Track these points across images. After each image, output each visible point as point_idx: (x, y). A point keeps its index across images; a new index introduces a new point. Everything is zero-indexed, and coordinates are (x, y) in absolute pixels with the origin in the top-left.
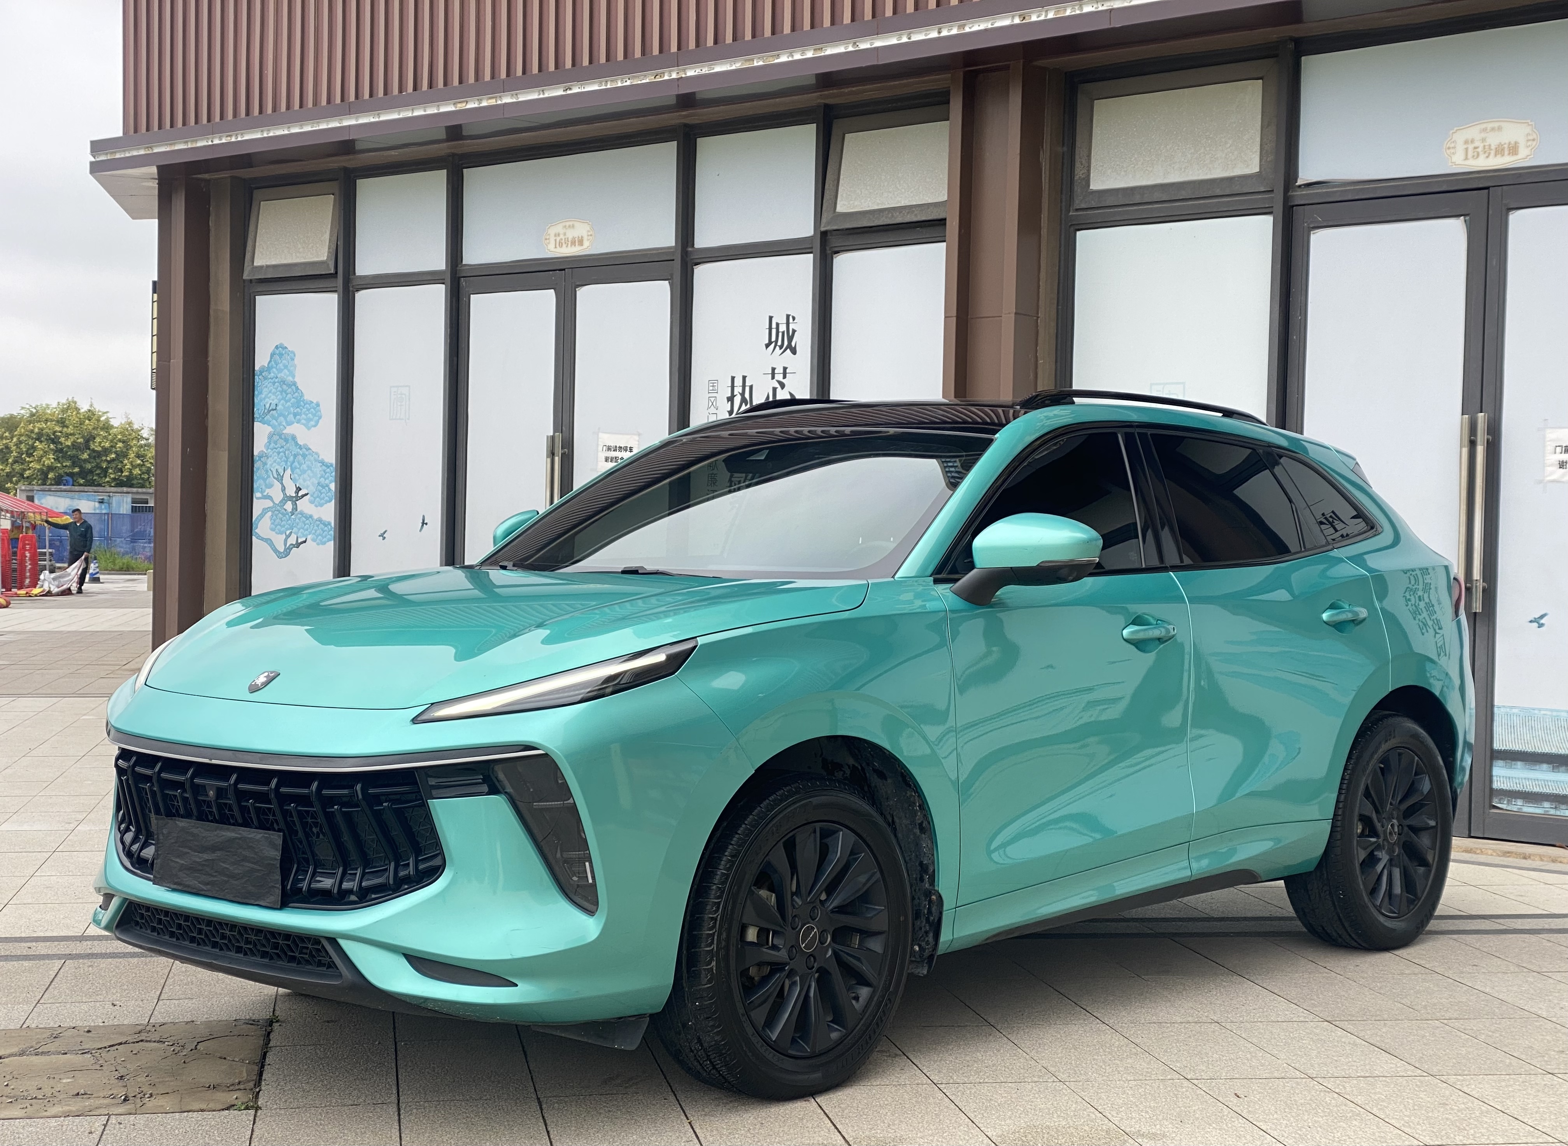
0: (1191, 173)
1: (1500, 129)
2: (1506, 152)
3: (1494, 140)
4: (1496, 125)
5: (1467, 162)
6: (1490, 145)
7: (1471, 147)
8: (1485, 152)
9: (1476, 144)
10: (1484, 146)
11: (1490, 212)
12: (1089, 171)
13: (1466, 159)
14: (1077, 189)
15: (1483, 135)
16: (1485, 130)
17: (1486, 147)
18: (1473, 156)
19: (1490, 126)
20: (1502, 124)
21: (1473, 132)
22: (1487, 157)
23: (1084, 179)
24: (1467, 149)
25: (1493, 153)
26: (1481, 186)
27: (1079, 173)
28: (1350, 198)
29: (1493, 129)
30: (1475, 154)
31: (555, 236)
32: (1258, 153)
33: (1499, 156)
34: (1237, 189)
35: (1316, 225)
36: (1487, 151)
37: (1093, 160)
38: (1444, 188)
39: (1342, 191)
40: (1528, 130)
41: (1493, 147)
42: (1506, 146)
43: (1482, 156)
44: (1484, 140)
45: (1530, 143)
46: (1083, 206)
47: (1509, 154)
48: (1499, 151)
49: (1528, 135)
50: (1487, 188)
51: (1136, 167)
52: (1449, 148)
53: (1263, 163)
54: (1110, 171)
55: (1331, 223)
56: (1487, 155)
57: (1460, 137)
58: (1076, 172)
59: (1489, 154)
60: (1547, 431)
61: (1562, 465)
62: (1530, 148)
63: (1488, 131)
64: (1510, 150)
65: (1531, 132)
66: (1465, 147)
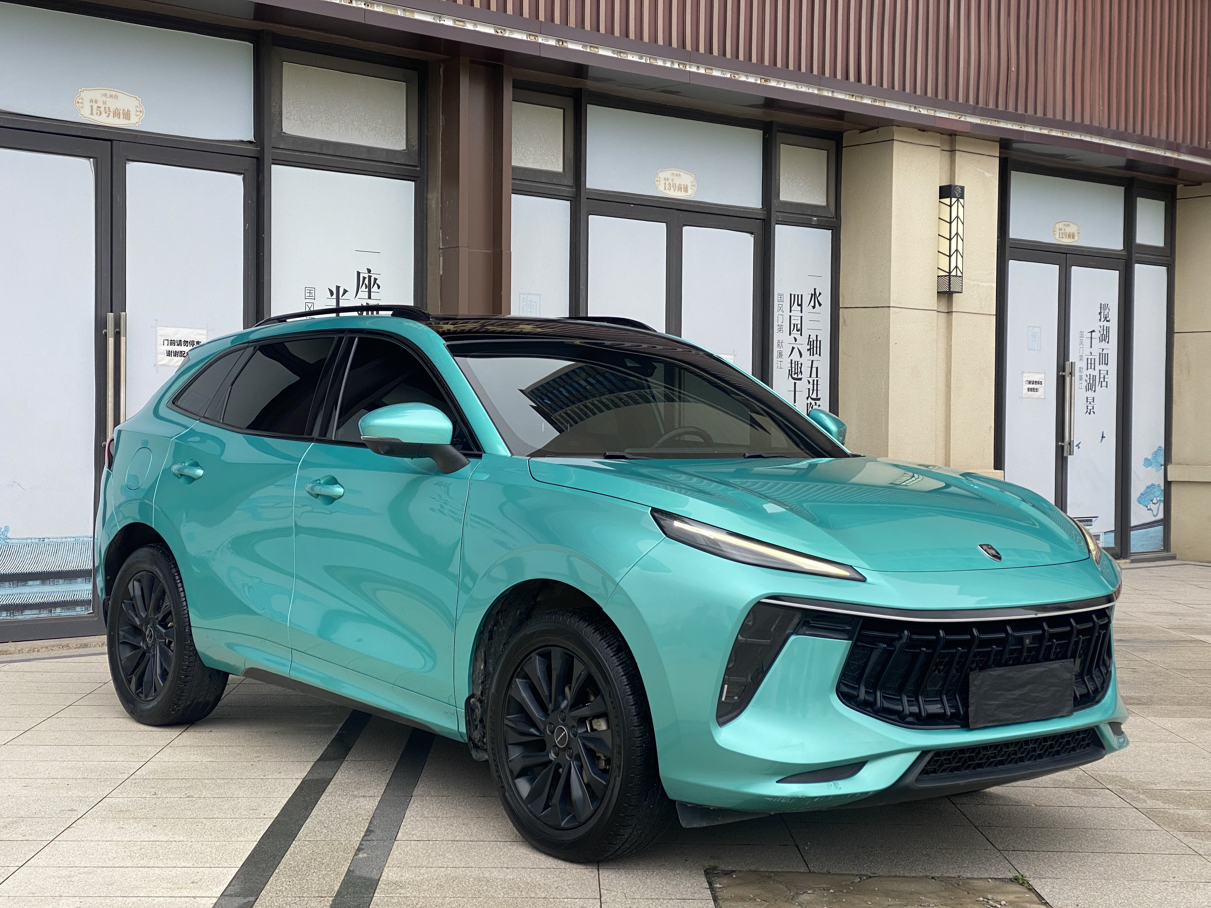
1: (116, 97)
2: (122, 116)
3: (112, 104)
4: (114, 93)
5: (92, 117)
6: (109, 108)
7: (95, 105)
8: (106, 112)
9: (100, 104)
10: (105, 107)
11: (114, 158)
13: (92, 114)
15: (104, 99)
16: (105, 95)
17: (107, 108)
18: (97, 113)
19: (109, 93)
20: (117, 93)
21: (97, 94)
22: (108, 116)
24: (92, 106)
25: (112, 114)
26: (107, 138)
29: (111, 96)
30: (98, 111)
33: (116, 118)
36: (107, 111)
38: (79, 134)
40: (137, 103)
41: (112, 110)
42: (121, 112)
43: (104, 115)
44: (105, 103)
45: (138, 113)
47: (124, 118)
48: (117, 114)
49: (137, 107)
50: (111, 140)
52: (78, 102)
56: (107, 115)
57: (87, 95)
59: (109, 114)
60: (158, 328)
61: (169, 354)
62: (139, 117)
63: (107, 96)
64: (124, 115)
65: (139, 105)
66: (91, 104)
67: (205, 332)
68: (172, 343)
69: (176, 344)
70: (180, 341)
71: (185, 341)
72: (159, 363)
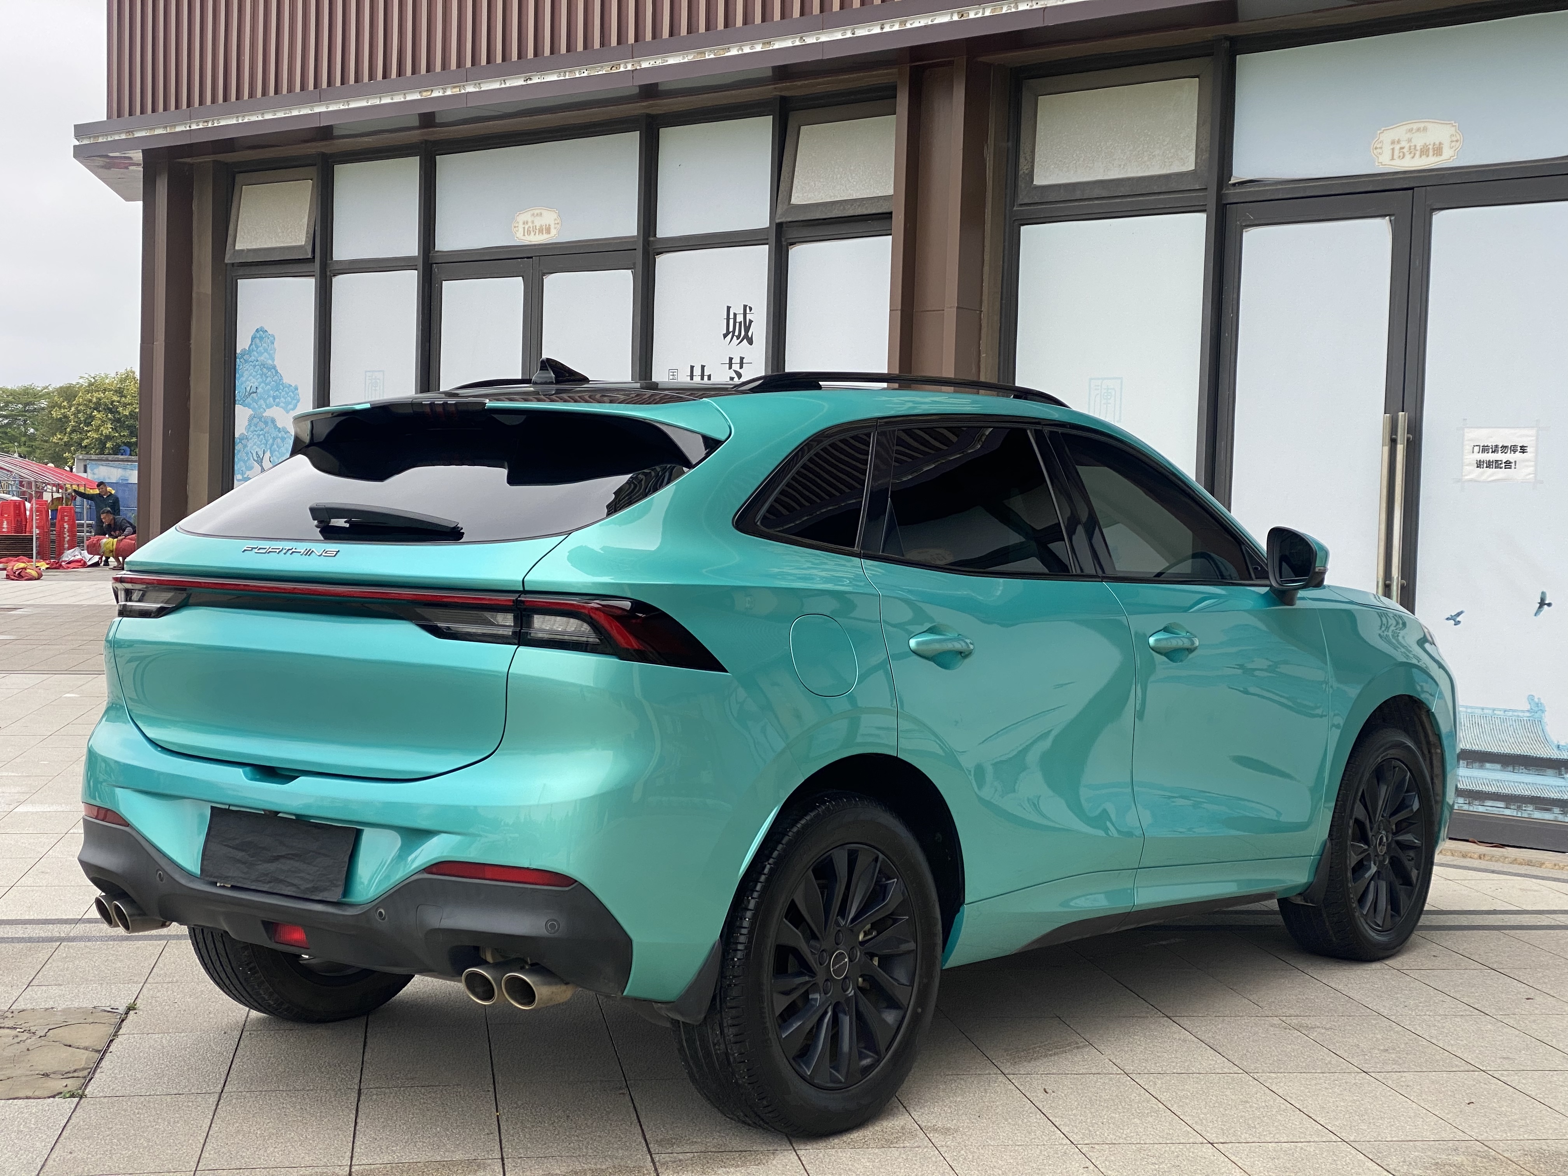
0: (1129, 170)
1: (1425, 129)
2: (1431, 153)
3: (1419, 141)
4: (1422, 125)
5: (1393, 163)
6: (1415, 146)
7: (1397, 147)
8: (1410, 153)
9: (1403, 144)
10: (1410, 147)
11: (1414, 213)
12: (1033, 167)
13: (1393, 159)
14: (1022, 184)
15: (1409, 135)
16: (1411, 130)
17: (1412, 147)
18: (1400, 157)
19: (1415, 126)
20: (1426, 124)
21: (1399, 132)
22: (1413, 157)
23: (1027, 174)
24: (1393, 149)
25: (1418, 153)
26: (1407, 186)
27: (1023, 168)
28: (1280, 197)
29: (1418, 130)
30: (1401, 154)
31: (524, 223)
32: (1194, 151)
33: (1424, 157)
34: (1174, 186)
35: (1248, 223)
36: (1412, 150)
37: (1037, 155)
39: (1273, 189)
40: (1452, 131)
41: (1418, 148)
42: (1431, 147)
44: (1410, 140)
45: (1453, 144)
46: (1026, 201)
47: (1433, 155)
48: (1424, 151)
49: (1452, 135)
50: (1412, 188)
51: (1078, 163)
52: (1376, 148)
53: (1199, 161)
54: (1052, 167)
55: (1262, 222)
56: (1412, 155)
57: (1387, 136)
58: (1020, 168)
59: (1415, 154)
60: (1466, 430)
61: (1479, 464)
62: (1454, 149)
63: (1414, 131)
64: (1434, 151)
65: (1454, 133)
66: (1392, 147)
67: (1533, 432)
68: (1485, 449)
69: (1491, 450)
70: (1496, 446)
71: (1503, 447)
72: (1466, 477)
